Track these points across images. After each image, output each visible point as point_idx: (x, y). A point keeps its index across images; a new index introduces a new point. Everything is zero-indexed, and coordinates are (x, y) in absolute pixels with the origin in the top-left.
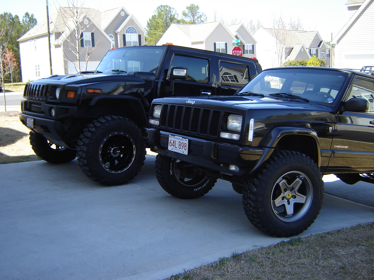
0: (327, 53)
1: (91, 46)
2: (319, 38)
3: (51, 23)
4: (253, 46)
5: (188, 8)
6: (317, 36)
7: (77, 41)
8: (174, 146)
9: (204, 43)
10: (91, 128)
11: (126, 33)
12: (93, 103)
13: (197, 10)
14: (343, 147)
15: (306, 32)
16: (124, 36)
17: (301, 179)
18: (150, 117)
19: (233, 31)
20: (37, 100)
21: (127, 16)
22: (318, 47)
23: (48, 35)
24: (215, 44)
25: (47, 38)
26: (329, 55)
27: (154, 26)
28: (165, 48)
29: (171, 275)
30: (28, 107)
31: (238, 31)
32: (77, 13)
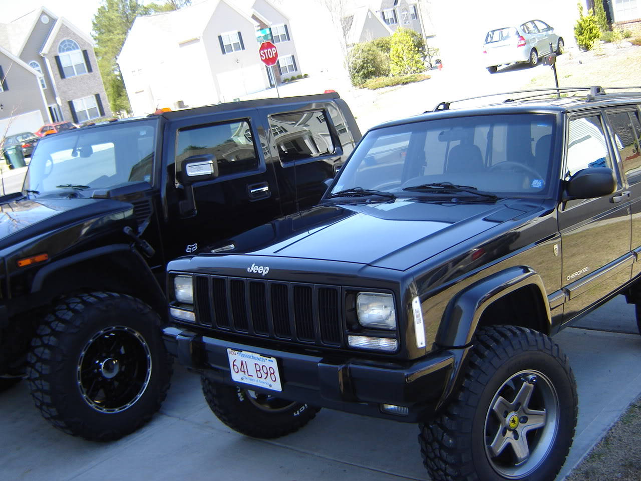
0: (411, 13)
1: (1, 90)
4: (286, 26)
8: (244, 371)
9: (202, 40)
10: (47, 337)
11: (60, 51)
12: (37, 284)
14: (581, 272)
16: (57, 59)
18: (170, 304)
21: (53, 21)
22: (395, 5)
24: (220, 38)
26: (415, 16)
27: (106, 26)
31: (254, 7)
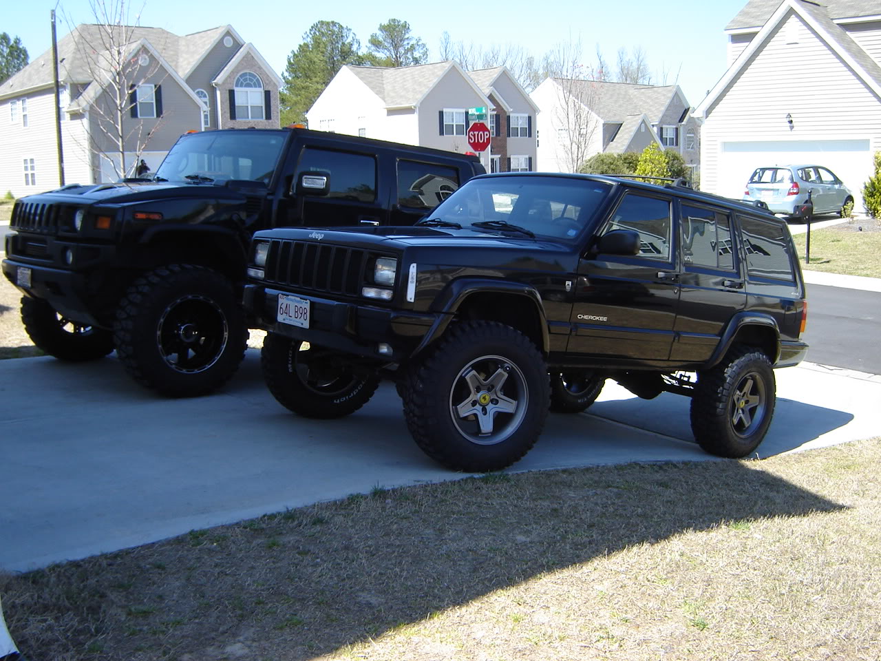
1: (153, 115)
2: (680, 101)
3: (61, 62)
4: (530, 118)
5: (382, 28)
6: (677, 97)
7: (119, 112)
8: (287, 313)
9: (417, 112)
10: (142, 287)
11: (237, 86)
12: (145, 239)
13: (405, 34)
14: (597, 318)
15: (653, 87)
16: (232, 93)
17: (505, 370)
18: (249, 264)
19: (484, 84)
20: (38, 234)
21: (238, 46)
22: (679, 122)
23: (55, 90)
24: (441, 114)
25: (52, 97)
27: (304, 69)
28: (288, 135)
29: (263, 514)
30: (19, 247)
31: (495, 84)
32: (119, 53)
